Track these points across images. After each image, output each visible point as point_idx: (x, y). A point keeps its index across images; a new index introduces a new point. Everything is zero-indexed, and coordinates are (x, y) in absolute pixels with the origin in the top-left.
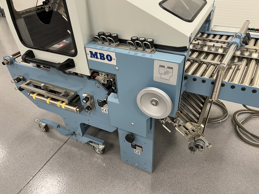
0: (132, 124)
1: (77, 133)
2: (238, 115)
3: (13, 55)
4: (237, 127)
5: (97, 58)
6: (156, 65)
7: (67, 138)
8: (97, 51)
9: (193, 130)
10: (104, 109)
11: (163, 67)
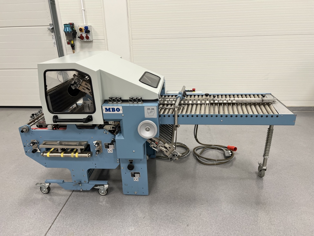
0: (134, 151)
1: (83, 182)
2: (196, 150)
3: (29, 124)
4: (197, 156)
5: (110, 111)
6: (146, 109)
7: (70, 193)
8: (110, 107)
9: (170, 148)
10: (110, 150)
11: (149, 109)
